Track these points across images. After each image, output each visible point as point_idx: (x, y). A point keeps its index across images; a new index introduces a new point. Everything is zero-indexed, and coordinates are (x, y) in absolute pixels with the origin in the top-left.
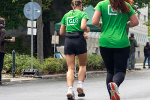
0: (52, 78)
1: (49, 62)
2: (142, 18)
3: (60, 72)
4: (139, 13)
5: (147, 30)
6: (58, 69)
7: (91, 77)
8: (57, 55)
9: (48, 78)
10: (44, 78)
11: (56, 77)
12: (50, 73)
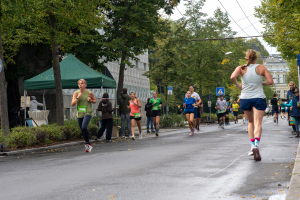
0: (21, 154)
1: (18, 132)
2: (141, 66)
3: (32, 145)
4: (137, 60)
5: (148, 82)
6: (29, 142)
7: (74, 150)
8: (29, 122)
9: (16, 155)
10: (11, 155)
11: (27, 153)
12: (19, 148)
